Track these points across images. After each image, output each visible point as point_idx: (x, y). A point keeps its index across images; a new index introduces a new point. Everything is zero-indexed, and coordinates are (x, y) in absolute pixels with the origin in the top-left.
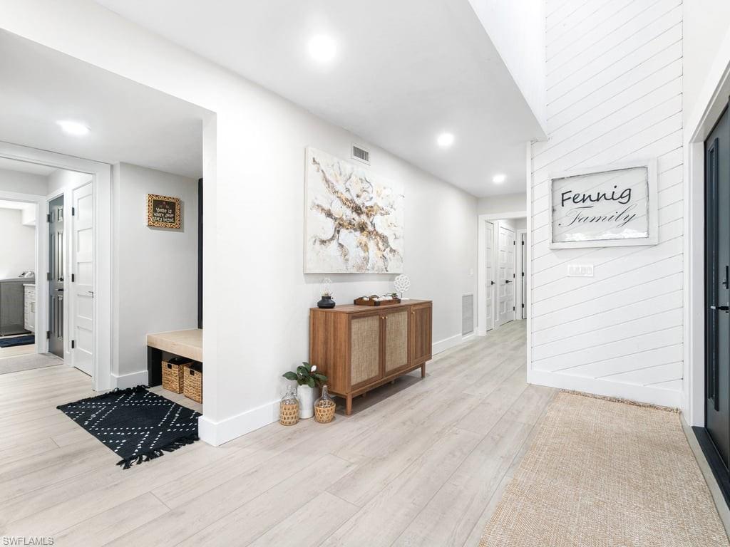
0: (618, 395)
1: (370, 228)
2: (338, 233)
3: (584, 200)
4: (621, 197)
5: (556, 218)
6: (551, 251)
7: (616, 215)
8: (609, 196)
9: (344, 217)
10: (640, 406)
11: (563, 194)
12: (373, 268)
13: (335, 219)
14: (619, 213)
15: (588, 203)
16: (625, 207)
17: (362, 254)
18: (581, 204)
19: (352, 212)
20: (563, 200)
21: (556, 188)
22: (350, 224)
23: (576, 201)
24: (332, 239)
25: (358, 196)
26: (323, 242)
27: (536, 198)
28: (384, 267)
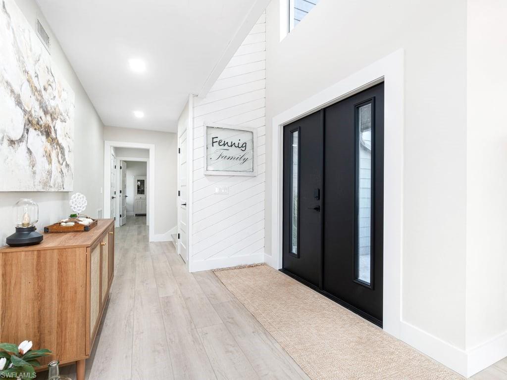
0: (243, 263)
1: (53, 134)
2: (27, 133)
3: (224, 145)
4: (242, 147)
5: (209, 153)
6: (204, 176)
7: (240, 157)
8: (237, 145)
9: (33, 112)
10: (253, 267)
11: (213, 138)
12: (54, 185)
13: (25, 111)
14: (241, 156)
15: (226, 147)
16: (244, 152)
17: (47, 167)
18: (222, 147)
19: (40, 108)
20: (213, 143)
21: (209, 133)
22: (38, 124)
23: (220, 144)
24: (21, 140)
25: (45, 89)
26: (12, 142)
27: (195, 138)
28: (61, 184)
